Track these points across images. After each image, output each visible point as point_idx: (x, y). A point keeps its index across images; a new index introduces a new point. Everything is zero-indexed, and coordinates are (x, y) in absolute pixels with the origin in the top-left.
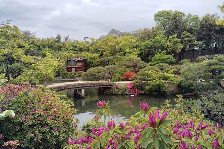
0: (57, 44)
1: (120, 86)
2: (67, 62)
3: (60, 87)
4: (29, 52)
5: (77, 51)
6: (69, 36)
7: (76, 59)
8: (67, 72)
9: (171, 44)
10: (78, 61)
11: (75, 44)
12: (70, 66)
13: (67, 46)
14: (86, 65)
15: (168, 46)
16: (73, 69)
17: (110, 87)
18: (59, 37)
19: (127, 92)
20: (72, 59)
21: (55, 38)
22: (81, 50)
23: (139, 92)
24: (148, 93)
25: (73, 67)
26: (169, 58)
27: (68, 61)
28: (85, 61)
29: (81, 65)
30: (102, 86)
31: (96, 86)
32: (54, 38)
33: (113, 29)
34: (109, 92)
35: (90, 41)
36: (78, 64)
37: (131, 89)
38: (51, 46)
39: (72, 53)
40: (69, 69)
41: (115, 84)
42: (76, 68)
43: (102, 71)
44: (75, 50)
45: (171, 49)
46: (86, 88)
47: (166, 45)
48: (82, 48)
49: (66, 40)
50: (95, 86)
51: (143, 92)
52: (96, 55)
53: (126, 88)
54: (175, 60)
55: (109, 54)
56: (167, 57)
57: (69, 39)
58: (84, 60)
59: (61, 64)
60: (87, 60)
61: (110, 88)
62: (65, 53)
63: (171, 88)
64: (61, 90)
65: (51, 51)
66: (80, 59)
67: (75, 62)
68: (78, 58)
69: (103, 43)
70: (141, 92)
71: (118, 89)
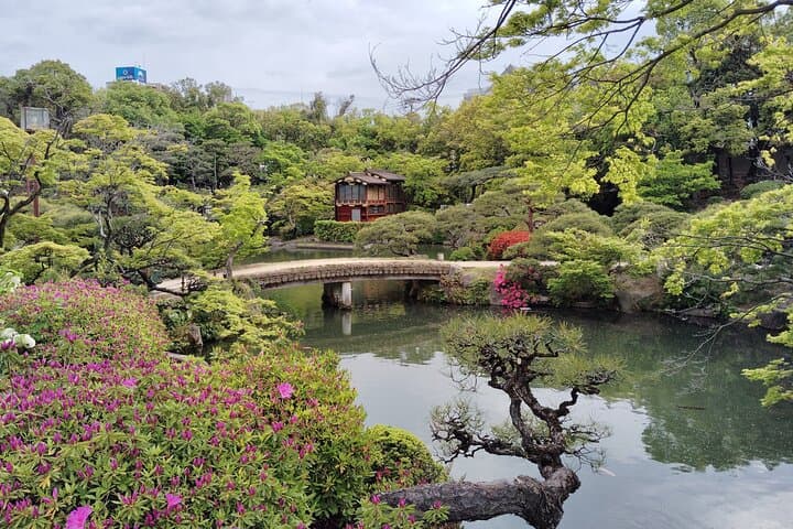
0: (311, 125)
1: (468, 277)
2: (337, 187)
3: (274, 276)
4: (224, 155)
5: (376, 148)
6: (352, 97)
7: (364, 178)
8: (334, 222)
9: (705, 124)
10: (371, 186)
11: (372, 125)
12: (345, 202)
13: (346, 131)
14: (400, 196)
15: (695, 129)
16: (356, 213)
17: (434, 278)
19: (489, 297)
20: (352, 179)
21: (307, 103)
22: (390, 145)
23: (528, 297)
24: (557, 302)
25: (356, 207)
26: (696, 177)
27: (340, 185)
28: (395, 185)
29: (382, 198)
30: (410, 274)
31: (389, 275)
32: (303, 105)
33: (510, 67)
34: (432, 294)
35: (423, 114)
36: (372, 196)
37: (504, 287)
38: (291, 135)
39: (356, 159)
40: (342, 213)
41: (453, 269)
42: (363, 209)
43: (418, 226)
44: (368, 147)
45: (707, 141)
46: (356, 279)
47: (688, 128)
48: (395, 138)
49: (342, 111)
50: (383, 275)
51: (545, 299)
52: (434, 163)
53: (486, 285)
54: (717, 185)
55: (479, 162)
56: (686, 171)
57: (352, 106)
58: (393, 182)
59: (318, 194)
60: (403, 181)
61: (437, 282)
62: (334, 159)
63: (643, 288)
64: (276, 284)
65: (291, 152)
66: (380, 178)
67: (362, 189)
68: (373, 175)
69: (463, 120)
70: (534, 300)
71: (461, 286)
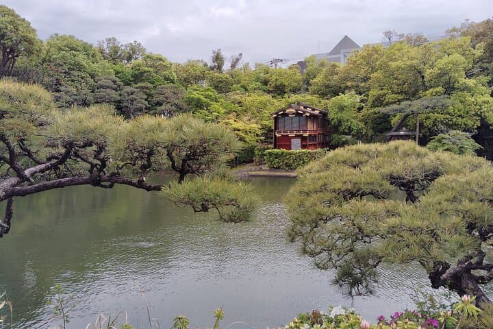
2: (277, 120)
6: (241, 54)
10: (310, 117)
12: (285, 132)
14: (323, 128)
18: (218, 58)
20: (294, 111)
25: (296, 136)
27: (280, 116)
33: (346, 36)
36: (310, 126)
40: (282, 143)
48: (286, 84)
49: (234, 66)
57: (242, 61)
58: (322, 114)
67: (303, 120)
